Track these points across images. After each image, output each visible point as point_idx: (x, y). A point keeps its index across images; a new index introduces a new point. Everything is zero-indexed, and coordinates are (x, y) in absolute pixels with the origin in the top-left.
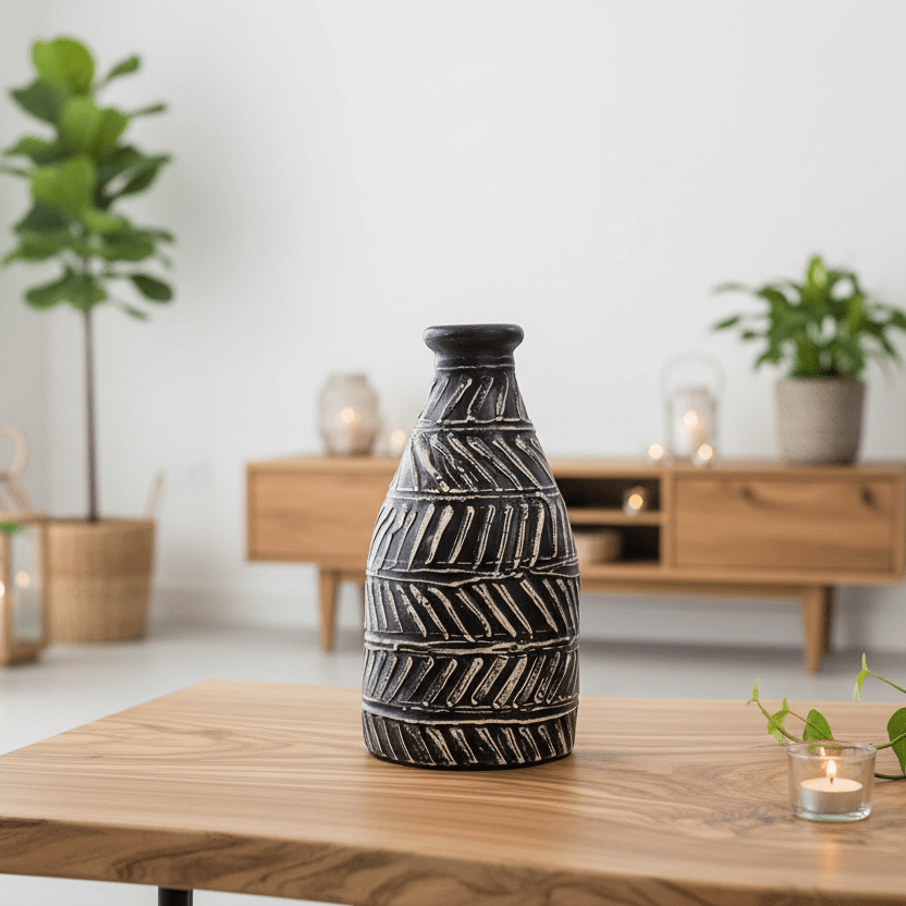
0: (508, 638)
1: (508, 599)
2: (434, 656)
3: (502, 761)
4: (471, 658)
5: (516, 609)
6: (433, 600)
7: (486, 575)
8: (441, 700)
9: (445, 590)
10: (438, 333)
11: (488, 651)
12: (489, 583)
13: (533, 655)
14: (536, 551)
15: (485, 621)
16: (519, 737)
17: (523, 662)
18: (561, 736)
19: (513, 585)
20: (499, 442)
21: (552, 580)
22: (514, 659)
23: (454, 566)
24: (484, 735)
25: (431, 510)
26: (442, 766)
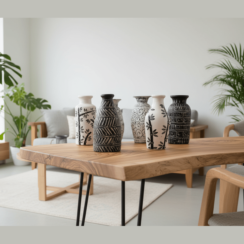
0: (109, 135)
1: (109, 130)
2: (100, 138)
3: (109, 151)
4: (104, 138)
5: (110, 131)
6: (100, 130)
7: (107, 127)
8: (101, 144)
9: (101, 129)
10: (103, 95)
11: (106, 137)
12: (106, 128)
13: (113, 137)
14: (113, 124)
15: (106, 133)
16: (111, 148)
17: (111, 138)
18: (119, 148)
19: (110, 128)
20: (109, 110)
21: (115, 128)
22: (110, 138)
23: (102, 126)
24: (106, 148)
25: (100, 118)
26: (101, 152)
